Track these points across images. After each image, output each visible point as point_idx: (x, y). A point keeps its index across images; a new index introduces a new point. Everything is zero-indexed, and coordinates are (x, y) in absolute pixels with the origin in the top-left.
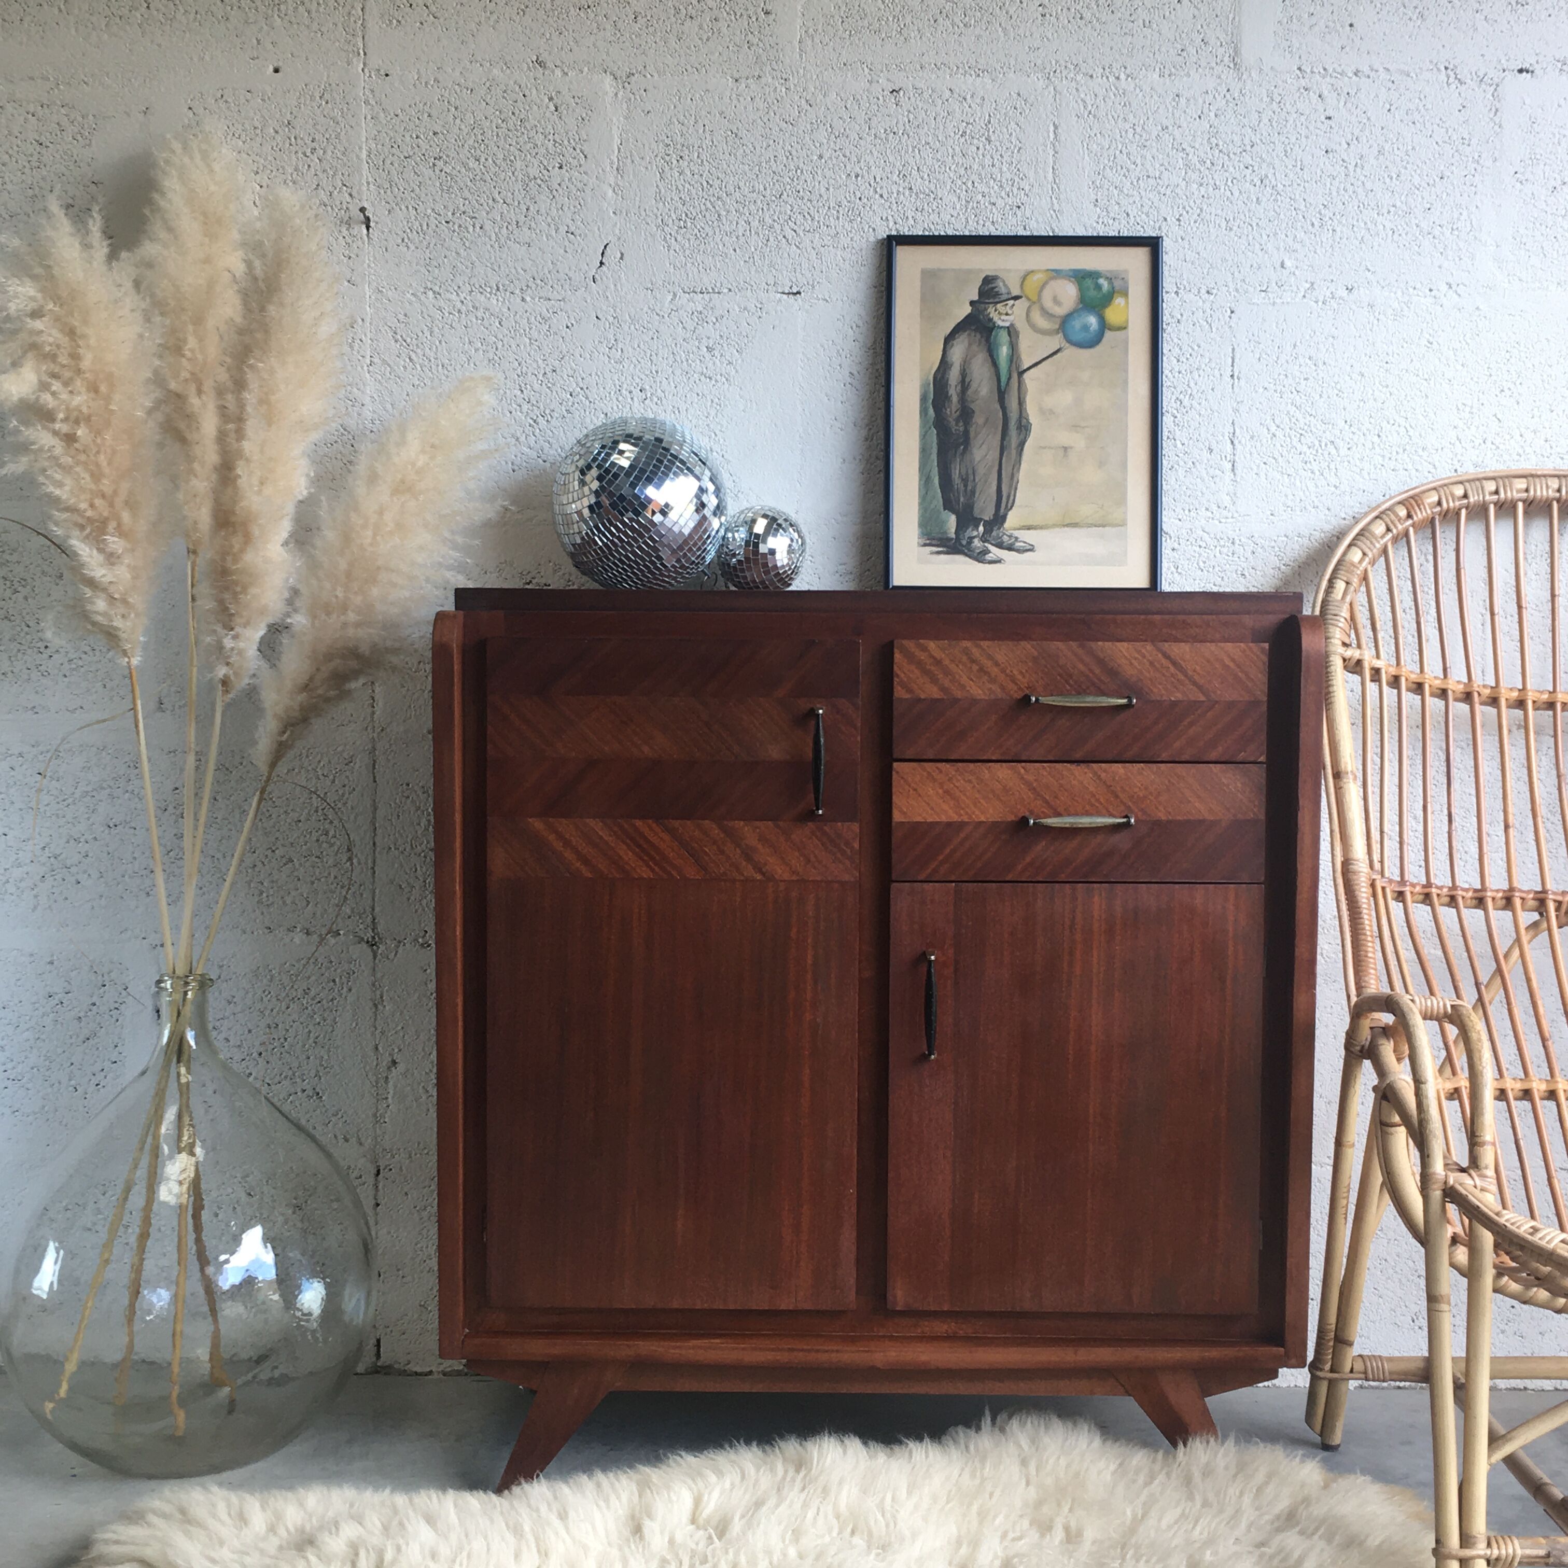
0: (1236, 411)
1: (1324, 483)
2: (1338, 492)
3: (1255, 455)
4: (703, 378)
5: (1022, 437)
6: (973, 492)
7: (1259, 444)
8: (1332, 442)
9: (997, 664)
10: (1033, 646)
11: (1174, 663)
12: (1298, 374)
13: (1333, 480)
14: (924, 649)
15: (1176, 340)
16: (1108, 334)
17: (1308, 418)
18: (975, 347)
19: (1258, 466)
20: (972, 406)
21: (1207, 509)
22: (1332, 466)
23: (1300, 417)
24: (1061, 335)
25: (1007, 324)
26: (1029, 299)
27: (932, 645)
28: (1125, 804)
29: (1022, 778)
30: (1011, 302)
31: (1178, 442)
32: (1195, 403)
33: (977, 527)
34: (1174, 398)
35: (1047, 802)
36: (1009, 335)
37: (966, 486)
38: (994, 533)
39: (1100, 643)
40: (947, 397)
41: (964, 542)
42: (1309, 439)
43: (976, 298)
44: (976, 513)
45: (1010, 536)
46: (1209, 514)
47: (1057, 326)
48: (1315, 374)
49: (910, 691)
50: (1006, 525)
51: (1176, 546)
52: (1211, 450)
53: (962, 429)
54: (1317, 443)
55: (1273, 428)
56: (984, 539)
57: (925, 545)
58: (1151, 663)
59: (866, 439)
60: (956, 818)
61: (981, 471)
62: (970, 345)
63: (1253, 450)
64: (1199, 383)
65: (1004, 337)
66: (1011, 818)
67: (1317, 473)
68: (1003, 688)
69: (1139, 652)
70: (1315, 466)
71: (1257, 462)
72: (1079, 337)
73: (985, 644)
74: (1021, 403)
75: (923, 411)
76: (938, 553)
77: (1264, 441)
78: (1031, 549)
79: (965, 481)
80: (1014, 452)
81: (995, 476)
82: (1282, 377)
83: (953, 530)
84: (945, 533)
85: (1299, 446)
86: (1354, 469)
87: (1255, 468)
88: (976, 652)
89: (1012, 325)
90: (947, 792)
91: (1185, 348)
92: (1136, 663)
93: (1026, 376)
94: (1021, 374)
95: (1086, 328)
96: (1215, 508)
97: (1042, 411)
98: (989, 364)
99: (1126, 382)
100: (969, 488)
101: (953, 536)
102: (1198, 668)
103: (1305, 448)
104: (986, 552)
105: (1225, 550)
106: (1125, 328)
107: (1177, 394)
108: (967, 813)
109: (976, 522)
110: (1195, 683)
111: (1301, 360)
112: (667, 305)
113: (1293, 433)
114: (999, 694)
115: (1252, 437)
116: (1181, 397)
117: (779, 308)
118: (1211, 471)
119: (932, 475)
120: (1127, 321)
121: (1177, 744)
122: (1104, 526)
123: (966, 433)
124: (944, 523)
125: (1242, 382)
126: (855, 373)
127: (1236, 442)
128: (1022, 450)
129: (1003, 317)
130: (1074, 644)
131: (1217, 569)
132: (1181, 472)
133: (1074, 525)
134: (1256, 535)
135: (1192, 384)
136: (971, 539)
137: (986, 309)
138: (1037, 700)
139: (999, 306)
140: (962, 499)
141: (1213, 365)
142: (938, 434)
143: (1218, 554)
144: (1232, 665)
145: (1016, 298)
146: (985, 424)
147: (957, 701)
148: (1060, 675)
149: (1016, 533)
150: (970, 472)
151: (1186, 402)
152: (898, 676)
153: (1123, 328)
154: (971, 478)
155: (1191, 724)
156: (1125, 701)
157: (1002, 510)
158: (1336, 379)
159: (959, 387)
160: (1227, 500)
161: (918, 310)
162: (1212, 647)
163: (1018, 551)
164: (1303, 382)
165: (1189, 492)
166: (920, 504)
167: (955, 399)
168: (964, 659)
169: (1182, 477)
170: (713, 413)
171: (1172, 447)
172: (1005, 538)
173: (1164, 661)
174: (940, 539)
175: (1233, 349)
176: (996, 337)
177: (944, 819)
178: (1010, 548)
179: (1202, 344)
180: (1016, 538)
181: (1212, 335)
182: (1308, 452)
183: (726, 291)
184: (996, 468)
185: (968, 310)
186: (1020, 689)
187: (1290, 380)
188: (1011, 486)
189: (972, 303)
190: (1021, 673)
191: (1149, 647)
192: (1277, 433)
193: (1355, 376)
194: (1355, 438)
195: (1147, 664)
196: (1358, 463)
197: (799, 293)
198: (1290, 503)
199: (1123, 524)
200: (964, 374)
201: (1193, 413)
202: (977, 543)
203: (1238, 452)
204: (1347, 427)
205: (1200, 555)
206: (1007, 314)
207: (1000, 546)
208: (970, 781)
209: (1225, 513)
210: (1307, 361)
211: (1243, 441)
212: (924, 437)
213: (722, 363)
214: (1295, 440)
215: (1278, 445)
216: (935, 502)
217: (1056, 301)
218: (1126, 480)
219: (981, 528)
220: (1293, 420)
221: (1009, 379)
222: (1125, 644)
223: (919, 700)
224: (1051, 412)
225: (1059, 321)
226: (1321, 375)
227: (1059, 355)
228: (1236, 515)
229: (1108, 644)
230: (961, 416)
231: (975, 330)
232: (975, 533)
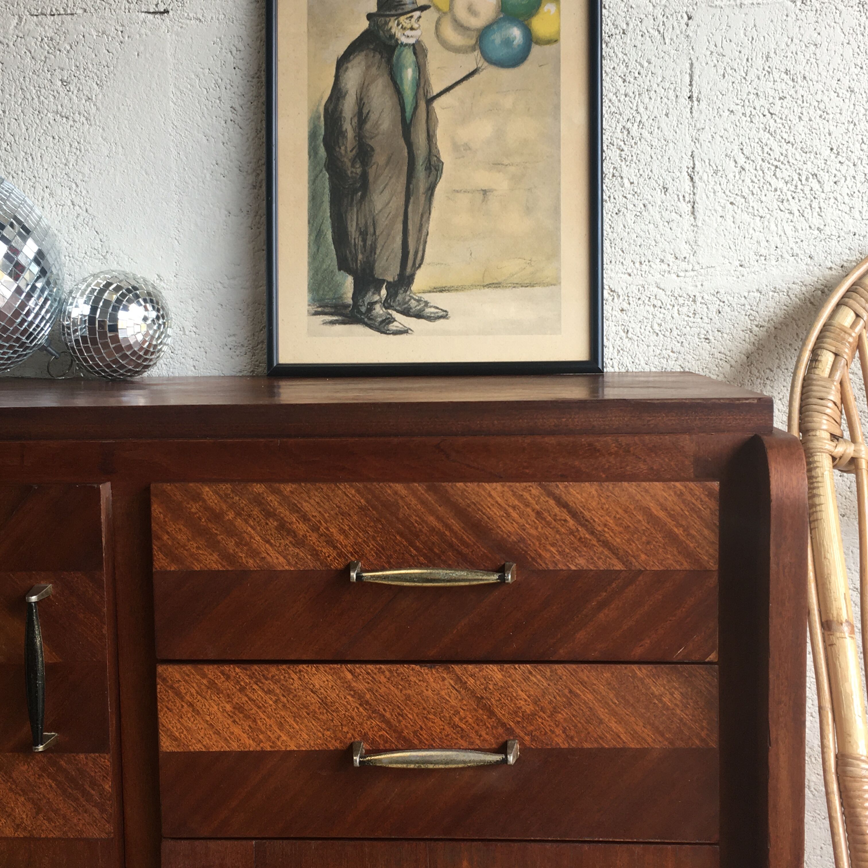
0: (696, 140)
1: (806, 225)
2: (823, 237)
3: (720, 194)
4: (58, 118)
5: (432, 178)
6: (373, 248)
7: (724, 181)
8: (815, 175)
9: (305, 518)
10: (358, 491)
11: (574, 514)
12: (772, 93)
13: (816, 221)
14: (197, 497)
15: (620, 55)
16: (535, 50)
17: (785, 146)
18: (374, 70)
19: (724, 208)
20: (371, 143)
21: (662, 261)
22: (815, 204)
23: (775, 145)
24: (477, 53)
25: (412, 41)
26: (438, 9)
27: (207, 491)
28: (504, 725)
29: (350, 688)
30: (417, 14)
31: (626, 181)
32: (646, 134)
33: (378, 290)
34: (620, 126)
35: (387, 722)
36: (415, 54)
37: (364, 240)
38: (400, 298)
39: (460, 485)
40: (342, 134)
41: (363, 309)
42: (785, 173)
43: (373, 8)
44: (378, 273)
45: (419, 301)
46: (664, 267)
47: (473, 42)
48: (792, 92)
49: (175, 559)
50: (415, 287)
51: (625, 306)
52: (665, 189)
53: (359, 171)
54: (796, 177)
55: (741, 160)
56: (387, 305)
57: (316, 313)
58: (538, 514)
59: (254, 187)
60: (251, 746)
61: (383, 222)
62: (368, 68)
63: (718, 188)
64: (650, 107)
65: (408, 57)
66: (334, 745)
67: (797, 213)
68: (315, 554)
69: (520, 498)
70: (794, 206)
71: (723, 202)
72: (502, 53)
73: (288, 488)
74: (430, 137)
75: (313, 151)
76: (332, 323)
77: (731, 176)
78: (445, 315)
79: (364, 234)
80: (422, 199)
81: (399, 227)
82: (752, 97)
83: (350, 295)
84: (341, 298)
85: (773, 181)
86: (843, 207)
87: (719, 209)
88: (273, 500)
89: (418, 42)
90: (239, 708)
91: (632, 64)
92: (514, 514)
93: (437, 105)
94: (430, 101)
95: (508, 42)
96: (670, 259)
97: (456, 147)
98: (391, 90)
99: (557, 107)
100: (369, 242)
101: (350, 302)
102: (611, 522)
103: (781, 184)
104: (390, 320)
105: (684, 310)
106: (556, 41)
107: (623, 122)
108: (269, 739)
109: (378, 284)
110: (606, 544)
111: (776, 74)
112: (11, 32)
113: (765, 165)
114: (311, 564)
115: (716, 172)
116: (629, 125)
117: (143, 31)
118: (666, 215)
119: (324, 227)
120: (558, 33)
121: (581, 635)
122: (531, 285)
123: (364, 176)
124: (339, 285)
125: (703, 104)
126: (238, 107)
127: (696, 178)
128: (432, 194)
129: (408, 33)
130: (420, 487)
131: (675, 332)
132: (630, 217)
133: (496, 285)
134: (722, 291)
135: (641, 110)
136: (372, 304)
137: (387, 23)
138: (359, 577)
139: (402, 19)
140: (360, 257)
141: (667, 85)
142: (330, 179)
143: (676, 315)
144: (661, 514)
145: (423, 8)
146: (387, 163)
147: (245, 573)
148: (402, 535)
149: (426, 297)
150: (370, 222)
151: (634, 130)
152: (159, 538)
153: (553, 41)
154: (371, 230)
155: (602, 606)
156: (494, 578)
157: (409, 270)
158: (819, 97)
159: (356, 120)
160: (685, 250)
161: (304, 28)
162: (631, 487)
163: (429, 318)
164: (778, 103)
165: (639, 241)
166: (310, 264)
167: (350, 134)
168: (256, 512)
169: (631, 223)
170: (72, 160)
171: (618, 187)
172: (413, 303)
173: (557, 510)
174: (335, 306)
175: (692, 65)
176: (400, 54)
177: (235, 746)
178: (419, 315)
179: (653, 59)
180: (426, 303)
181: (666, 48)
182: (785, 190)
183: (80, 11)
184: (401, 218)
185: (365, 24)
186: (340, 555)
187: (762, 101)
188: (419, 239)
189: (370, 17)
190: (342, 531)
191: (535, 489)
192: (747, 166)
193: (842, 92)
194: (844, 169)
195: (533, 515)
196: (847, 199)
197: (166, 12)
198: (763, 252)
199: (555, 282)
200: (361, 103)
201: (643, 146)
202: (379, 310)
203: (698, 191)
204: (833, 156)
205: (654, 316)
206: (412, 29)
207: (407, 312)
208: (269, 692)
209: (684, 265)
210: (784, 76)
211: (705, 177)
212: (313, 181)
213: (80, 99)
214: (769, 174)
215: (748, 181)
216: (328, 262)
217: (471, 10)
218: (558, 229)
219: (384, 292)
220: (766, 149)
221: (416, 108)
222: (498, 486)
223: (193, 573)
224: (467, 147)
225: (475, 35)
226: (801, 92)
227: (476, 77)
228: (697, 267)
229: (471, 486)
230: (358, 155)
231: (375, 50)
232: (376, 298)
